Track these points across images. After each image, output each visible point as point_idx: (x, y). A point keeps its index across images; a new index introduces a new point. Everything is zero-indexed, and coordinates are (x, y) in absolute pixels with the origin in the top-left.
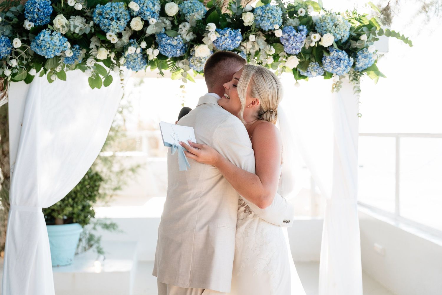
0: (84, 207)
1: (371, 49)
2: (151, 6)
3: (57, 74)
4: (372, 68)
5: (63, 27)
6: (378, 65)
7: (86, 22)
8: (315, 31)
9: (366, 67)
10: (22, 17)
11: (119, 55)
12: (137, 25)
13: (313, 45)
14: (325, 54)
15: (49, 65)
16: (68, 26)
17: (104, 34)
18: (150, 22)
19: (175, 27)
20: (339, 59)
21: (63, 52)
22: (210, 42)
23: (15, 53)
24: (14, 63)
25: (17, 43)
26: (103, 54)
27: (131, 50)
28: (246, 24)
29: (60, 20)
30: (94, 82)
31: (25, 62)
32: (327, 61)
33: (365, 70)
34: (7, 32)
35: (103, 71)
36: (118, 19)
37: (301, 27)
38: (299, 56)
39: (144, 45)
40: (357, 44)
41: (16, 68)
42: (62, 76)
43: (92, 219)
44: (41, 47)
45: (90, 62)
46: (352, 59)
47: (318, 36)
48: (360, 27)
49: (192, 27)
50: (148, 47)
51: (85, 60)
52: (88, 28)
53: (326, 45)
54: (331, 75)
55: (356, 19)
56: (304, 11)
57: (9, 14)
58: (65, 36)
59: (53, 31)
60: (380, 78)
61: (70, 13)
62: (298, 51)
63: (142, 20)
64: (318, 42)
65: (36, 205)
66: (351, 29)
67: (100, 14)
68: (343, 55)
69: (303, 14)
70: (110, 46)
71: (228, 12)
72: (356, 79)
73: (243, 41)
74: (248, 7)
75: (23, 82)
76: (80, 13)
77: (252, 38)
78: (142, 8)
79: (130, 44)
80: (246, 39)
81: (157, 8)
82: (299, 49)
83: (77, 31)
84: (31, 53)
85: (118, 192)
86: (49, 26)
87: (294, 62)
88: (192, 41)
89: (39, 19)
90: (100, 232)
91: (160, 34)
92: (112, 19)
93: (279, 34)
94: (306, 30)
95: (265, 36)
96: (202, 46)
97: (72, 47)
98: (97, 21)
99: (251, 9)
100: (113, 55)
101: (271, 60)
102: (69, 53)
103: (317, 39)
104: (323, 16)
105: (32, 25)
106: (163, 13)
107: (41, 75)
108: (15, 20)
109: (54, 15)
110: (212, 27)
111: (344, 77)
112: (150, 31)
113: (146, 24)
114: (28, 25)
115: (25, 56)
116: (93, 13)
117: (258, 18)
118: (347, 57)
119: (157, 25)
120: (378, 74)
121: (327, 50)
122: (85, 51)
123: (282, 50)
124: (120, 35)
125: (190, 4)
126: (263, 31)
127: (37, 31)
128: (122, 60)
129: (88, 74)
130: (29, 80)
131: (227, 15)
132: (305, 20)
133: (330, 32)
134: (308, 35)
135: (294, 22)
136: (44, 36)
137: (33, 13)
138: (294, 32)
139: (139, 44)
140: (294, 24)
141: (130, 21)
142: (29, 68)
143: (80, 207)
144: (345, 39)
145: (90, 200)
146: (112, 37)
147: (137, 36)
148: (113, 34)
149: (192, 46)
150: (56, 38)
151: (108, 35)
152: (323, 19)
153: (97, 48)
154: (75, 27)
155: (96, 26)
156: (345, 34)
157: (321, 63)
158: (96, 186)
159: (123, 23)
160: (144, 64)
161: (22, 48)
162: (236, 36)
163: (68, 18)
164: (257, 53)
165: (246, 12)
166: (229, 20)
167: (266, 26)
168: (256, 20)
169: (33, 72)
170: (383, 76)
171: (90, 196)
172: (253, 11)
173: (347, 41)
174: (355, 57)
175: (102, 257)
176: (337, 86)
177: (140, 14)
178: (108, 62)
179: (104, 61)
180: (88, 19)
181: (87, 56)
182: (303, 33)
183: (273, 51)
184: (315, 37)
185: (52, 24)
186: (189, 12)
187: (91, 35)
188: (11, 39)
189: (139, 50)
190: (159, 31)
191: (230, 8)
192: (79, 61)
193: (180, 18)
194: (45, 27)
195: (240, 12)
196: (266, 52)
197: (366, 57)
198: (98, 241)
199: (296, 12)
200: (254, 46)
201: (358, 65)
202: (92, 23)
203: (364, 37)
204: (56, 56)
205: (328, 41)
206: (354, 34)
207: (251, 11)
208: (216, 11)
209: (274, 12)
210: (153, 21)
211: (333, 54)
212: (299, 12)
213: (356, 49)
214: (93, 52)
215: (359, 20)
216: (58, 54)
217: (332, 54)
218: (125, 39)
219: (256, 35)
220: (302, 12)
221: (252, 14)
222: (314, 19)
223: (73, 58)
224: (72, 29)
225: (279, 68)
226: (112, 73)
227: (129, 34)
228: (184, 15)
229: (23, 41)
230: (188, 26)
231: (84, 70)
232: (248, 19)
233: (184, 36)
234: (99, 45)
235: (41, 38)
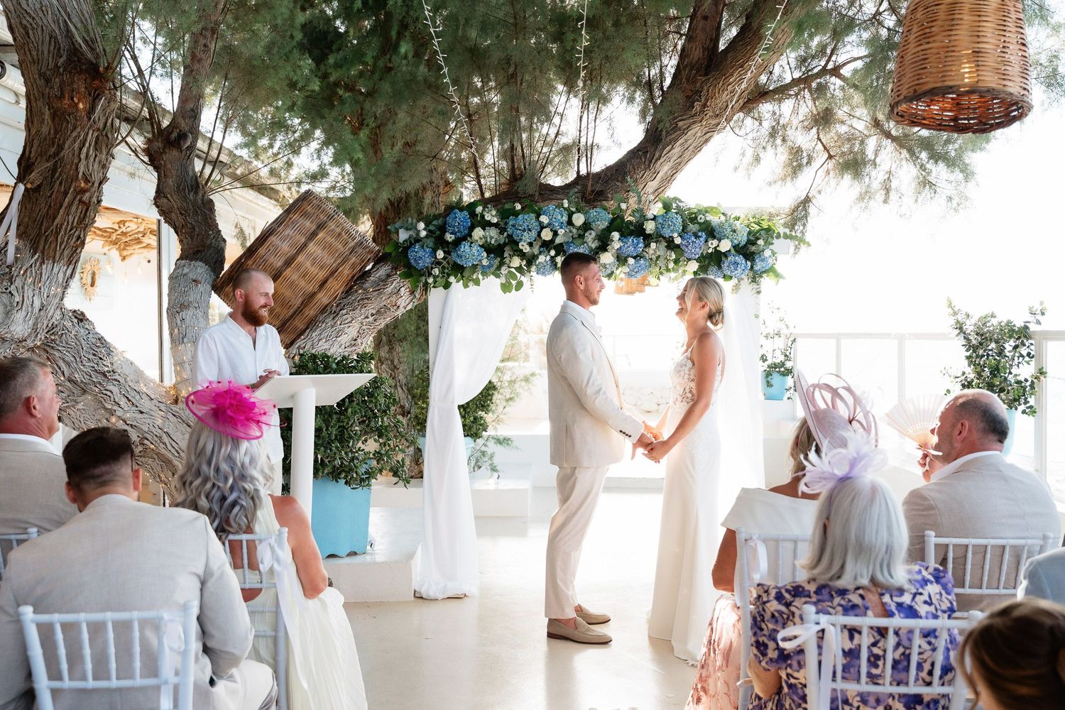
0: (475, 418)
1: (767, 253)
2: (560, 217)
3: (473, 280)
4: (771, 270)
5: (481, 239)
6: (778, 267)
7: (500, 233)
8: (714, 237)
9: (764, 270)
10: (443, 229)
11: (529, 264)
12: (547, 235)
13: (710, 251)
14: (723, 259)
15: (466, 274)
16: (485, 237)
17: (517, 244)
18: (559, 232)
19: (581, 236)
20: (736, 264)
21: (480, 261)
22: (614, 251)
23: (438, 263)
24: (436, 271)
25: (440, 254)
26: (516, 262)
27: (542, 259)
28: (648, 232)
29: (478, 233)
30: (506, 288)
31: (446, 271)
32: (725, 266)
33: (764, 272)
34: (431, 244)
35: (515, 277)
36: (530, 230)
37: (700, 234)
38: (698, 260)
39: (553, 253)
40: (753, 249)
41: (438, 276)
42: (477, 283)
43: (484, 433)
44: (461, 257)
45: (504, 270)
46: (749, 263)
47: (715, 242)
48: (758, 231)
49: (597, 235)
50: (557, 255)
51: (499, 268)
52: (502, 239)
53: (723, 250)
54: (731, 278)
55: (754, 222)
56: (703, 217)
57: (431, 228)
58: (481, 246)
59: (472, 243)
60: (781, 280)
61: (486, 225)
62: (697, 256)
63: (551, 230)
64: (715, 248)
65: (453, 402)
66: (749, 233)
67: (513, 226)
68: (740, 259)
69: (702, 221)
70: (522, 255)
71: (631, 218)
72: (754, 280)
73: (646, 247)
74: (650, 215)
75: (441, 289)
76: (496, 225)
77: (653, 245)
78: (551, 220)
79: (540, 253)
80: (647, 246)
81: (565, 218)
82: (698, 254)
83: (493, 242)
84: (451, 263)
85: (511, 403)
86: (469, 239)
87: (694, 266)
88: (596, 248)
89: (459, 231)
90: (492, 447)
91: (568, 242)
92: (524, 230)
93: (678, 241)
94: (704, 236)
95: (667, 242)
96: (606, 253)
97: (488, 256)
98: (510, 232)
99: (652, 217)
100: (524, 262)
101: (671, 265)
102: (485, 262)
103: (714, 246)
104: (721, 222)
105: (453, 236)
106: (570, 223)
107: (458, 282)
108: (438, 233)
109: (472, 228)
110: (616, 235)
111: (742, 279)
112: (558, 240)
113: (555, 234)
114: (449, 237)
115: (446, 266)
116: (506, 224)
117: (659, 226)
118: (744, 261)
119: (564, 235)
120: (777, 275)
121: (726, 255)
122: (499, 259)
123: (683, 255)
124: (531, 244)
125: (595, 214)
126: (664, 238)
127: (457, 242)
128: (533, 268)
129: (503, 280)
130: (447, 286)
131: (631, 222)
132: (704, 226)
133: (728, 238)
134: (706, 241)
135: (693, 227)
136: (465, 247)
137: (454, 226)
138: (693, 239)
139: (549, 252)
140: (694, 230)
141: (541, 231)
142: (449, 275)
143: (472, 419)
144: (743, 243)
145: (483, 411)
146: (524, 247)
147: (546, 245)
148: (525, 244)
149: (597, 253)
150: (475, 248)
151: (520, 244)
152: (721, 225)
153: (511, 256)
154: (491, 238)
155: (510, 236)
156: (742, 238)
157: (720, 267)
158: (489, 395)
159: (534, 234)
160: (553, 270)
161: (444, 258)
162: (638, 243)
163: (484, 229)
164: (658, 257)
165: (648, 220)
166: (632, 228)
167: (666, 232)
168: (657, 228)
169: (452, 279)
170: (782, 277)
171: (483, 406)
172: (655, 218)
173: (745, 245)
174: (753, 261)
175: (496, 475)
176: (736, 288)
177: (549, 225)
178: (519, 269)
179: (516, 268)
180: (502, 230)
181: (502, 264)
182: (701, 239)
183: (674, 256)
184: (712, 244)
185: (471, 236)
186: (594, 221)
187: (505, 244)
188: (434, 251)
189: (548, 258)
190: (566, 240)
191: (634, 216)
192: (492, 269)
193: (586, 226)
194: (464, 239)
195: (642, 219)
196: (666, 258)
197: (763, 260)
198: (491, 457)
199: (696, 218)
200: (655, 252)
201: (756, 268)
202: (505, 234)
203: (761, 242)
204: (473, 265)
205: (725, 246)
206: (752, 238)
207: (651, 220)
208: (619, 220)
209: (674, 221)
210: (561, 232)
211: (731, 258)
212: (699, 218)
213: (753, 253)
214: (507, 261)
215: (758, 224)
216: (475, 263)
217: (729, 259)
218: (536, 251)
219: (656, 242)
220: (701, 219)
221: (653, 222)
222: (713, 224)
223: (490, 266)
224: (489, 240)
225: (680, 271)
226: (523, 278)
227: (540, 244)
228: (590, 223)
229: (444, 252)
230: (594, 234)
231: (498, 276)
232: (650, 227)
233: (590, 244)
234: (511, 253)
235: (462, 250)
